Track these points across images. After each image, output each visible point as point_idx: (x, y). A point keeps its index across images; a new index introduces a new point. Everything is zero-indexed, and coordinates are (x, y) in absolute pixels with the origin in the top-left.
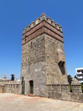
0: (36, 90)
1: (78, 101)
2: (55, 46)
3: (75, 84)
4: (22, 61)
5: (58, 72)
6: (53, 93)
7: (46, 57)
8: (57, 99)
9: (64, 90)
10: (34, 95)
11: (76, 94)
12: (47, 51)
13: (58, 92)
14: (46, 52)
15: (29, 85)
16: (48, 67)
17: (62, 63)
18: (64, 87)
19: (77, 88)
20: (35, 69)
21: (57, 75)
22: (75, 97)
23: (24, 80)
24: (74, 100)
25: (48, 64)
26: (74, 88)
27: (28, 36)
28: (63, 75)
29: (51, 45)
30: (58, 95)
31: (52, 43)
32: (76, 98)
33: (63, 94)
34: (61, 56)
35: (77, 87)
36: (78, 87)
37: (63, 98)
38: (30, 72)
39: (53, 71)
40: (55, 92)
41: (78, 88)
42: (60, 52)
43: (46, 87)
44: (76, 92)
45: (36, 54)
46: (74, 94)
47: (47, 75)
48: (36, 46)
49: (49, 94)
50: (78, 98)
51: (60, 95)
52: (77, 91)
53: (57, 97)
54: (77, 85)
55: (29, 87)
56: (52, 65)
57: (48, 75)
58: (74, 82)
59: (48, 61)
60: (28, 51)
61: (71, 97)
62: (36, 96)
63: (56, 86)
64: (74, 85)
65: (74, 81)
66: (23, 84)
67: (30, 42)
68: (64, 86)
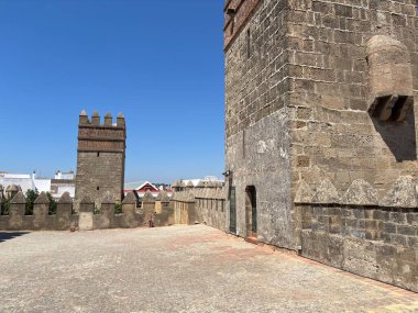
0: (264, 221)
1: (408, 285)
2: (355, 24)
3: (399, 204)
4: (227, 116)
5: (369, 149)
6: (313, 237)
7: (294, 85)
8: (326, 261)
9: (351, 228)
10: (260, 237)
11: (400, 249)
12: (299, 58)
13: (331, 235)
14: (293, 61)
15: (247, 203)
16: (305, 128)
17: (390, 104)
18: (353, 217)
19: (406, 223)
20: (261, 142)
21: (356, 162)
22: (395, 265)
23: (235, 183)
24: (391, 275)
25: (307, 116)
26: (391, 222)
27: (238, 8)
28: (399, 160)
29: (327, 21)
30: (331, 248)
31: (332, 15)
32: (399, 268)
33: (348, 246)
34: (387, 70)
35: (408, 217)
36: (410, 220)
37: (347, 263)
38: (247, 153)
39: (334, 145)
40: (322, 233)
41: (410, 222)
42: (382, 52)
43: (292, 212)
44: (402, 241)
45: (260, 79)
46: (392, 251)
47: (295, 163)
48: (259, 44)
49: (302, 239)
50: (407, 269)
51: (338, 249)
52: (406, 236)
53: (326, 256)
54: (406, 210)
55: (247, 209)
56: (329, 118)
57: (303, 162)
58: (397, 194)
59: (304, 104)
60: (240, 74)
61: (378, 259)
62: (263, 242)
63: (324, 209)
64: (395, 209)
65: (397, 189)
66: (232, 197)
67: (244, 31)
68: (352, 211)
